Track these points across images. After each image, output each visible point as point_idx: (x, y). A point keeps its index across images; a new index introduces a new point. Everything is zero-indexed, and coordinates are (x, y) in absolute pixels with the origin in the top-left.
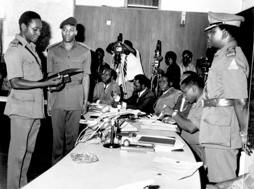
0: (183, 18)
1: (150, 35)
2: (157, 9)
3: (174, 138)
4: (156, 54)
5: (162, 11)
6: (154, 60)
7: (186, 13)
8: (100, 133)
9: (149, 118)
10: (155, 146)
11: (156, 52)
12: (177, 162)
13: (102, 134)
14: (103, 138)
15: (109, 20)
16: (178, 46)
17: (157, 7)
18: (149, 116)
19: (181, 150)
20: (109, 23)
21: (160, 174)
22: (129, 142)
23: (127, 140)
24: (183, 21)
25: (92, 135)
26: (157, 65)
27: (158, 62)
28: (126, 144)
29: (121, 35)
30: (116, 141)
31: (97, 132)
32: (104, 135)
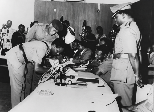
0: (99, 7)
1: (79, 17)
2: (83, 2)
3: (98, 78)
4: (83, 29)
5: (86, 3)
6: (82, 32)
7: (101, 4)
8: (53, 76)
9: (81, 66)
10: (87, 84)
11: (83, 27)
12: (102, 94)
13: (54, 77)
14: (55, 80)
15: (55, 9)
16: (96, 23)
17: (83, 1)
18: (81, 65)
19: (103, 86)
20: (55, 10)
21: (93, 102)
22: (72, 82)
23: (70, 81)
24: (99, 9)
25: (48, 78)
26: (84, 35)
27: (84, 33)
28: (70, 83)
29: (62, 17)
30: (63, 81)
31: (52, 75)
32: (55, 78)
